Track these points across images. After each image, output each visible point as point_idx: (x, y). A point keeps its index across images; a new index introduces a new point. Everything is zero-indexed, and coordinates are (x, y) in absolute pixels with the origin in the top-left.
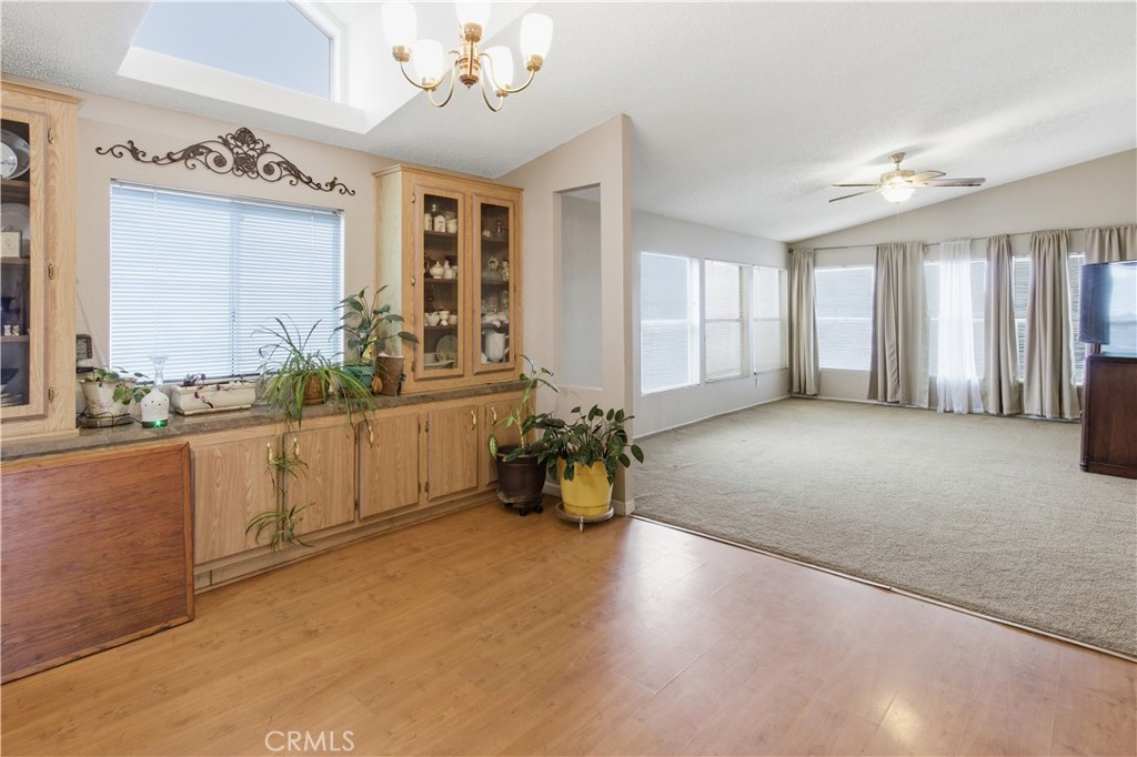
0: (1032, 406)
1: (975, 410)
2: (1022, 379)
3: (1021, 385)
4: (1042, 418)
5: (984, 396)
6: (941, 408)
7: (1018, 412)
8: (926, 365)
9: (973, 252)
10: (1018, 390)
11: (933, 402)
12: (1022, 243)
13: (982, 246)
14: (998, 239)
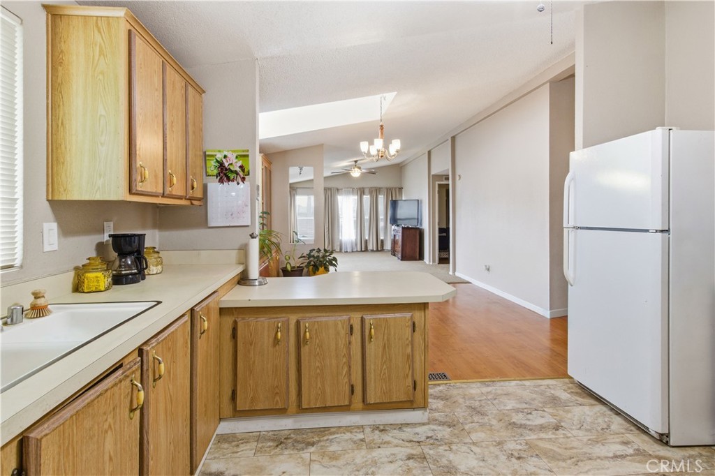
0: (370, 247)
1: (348, 251)
2: (367, 238)
3: (367, 240)
4: (372, 251)
5: (356, 245)
6: (343, 251)
7: (366, 250)
8: (339, 235)
9: (353, 193)
10: (366, 242)
11: (341, 249)
12: (367, 191)
13: (355, 191)
14: (360, 189)
